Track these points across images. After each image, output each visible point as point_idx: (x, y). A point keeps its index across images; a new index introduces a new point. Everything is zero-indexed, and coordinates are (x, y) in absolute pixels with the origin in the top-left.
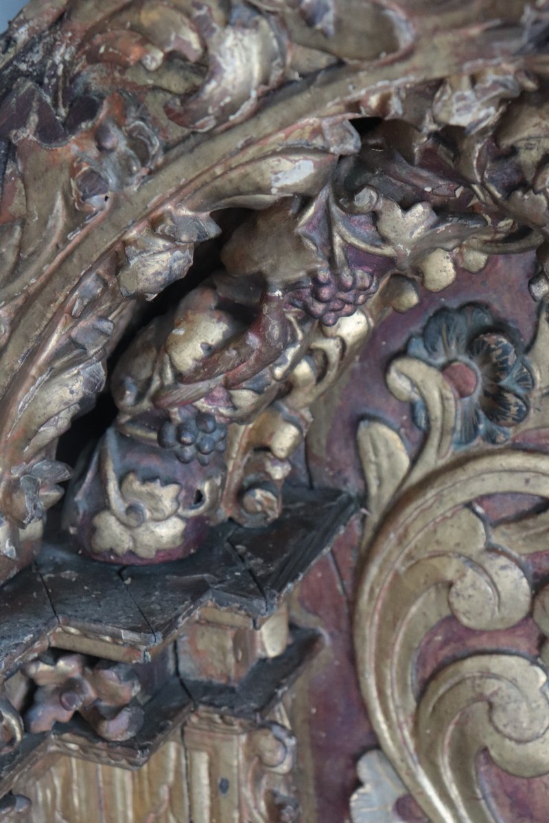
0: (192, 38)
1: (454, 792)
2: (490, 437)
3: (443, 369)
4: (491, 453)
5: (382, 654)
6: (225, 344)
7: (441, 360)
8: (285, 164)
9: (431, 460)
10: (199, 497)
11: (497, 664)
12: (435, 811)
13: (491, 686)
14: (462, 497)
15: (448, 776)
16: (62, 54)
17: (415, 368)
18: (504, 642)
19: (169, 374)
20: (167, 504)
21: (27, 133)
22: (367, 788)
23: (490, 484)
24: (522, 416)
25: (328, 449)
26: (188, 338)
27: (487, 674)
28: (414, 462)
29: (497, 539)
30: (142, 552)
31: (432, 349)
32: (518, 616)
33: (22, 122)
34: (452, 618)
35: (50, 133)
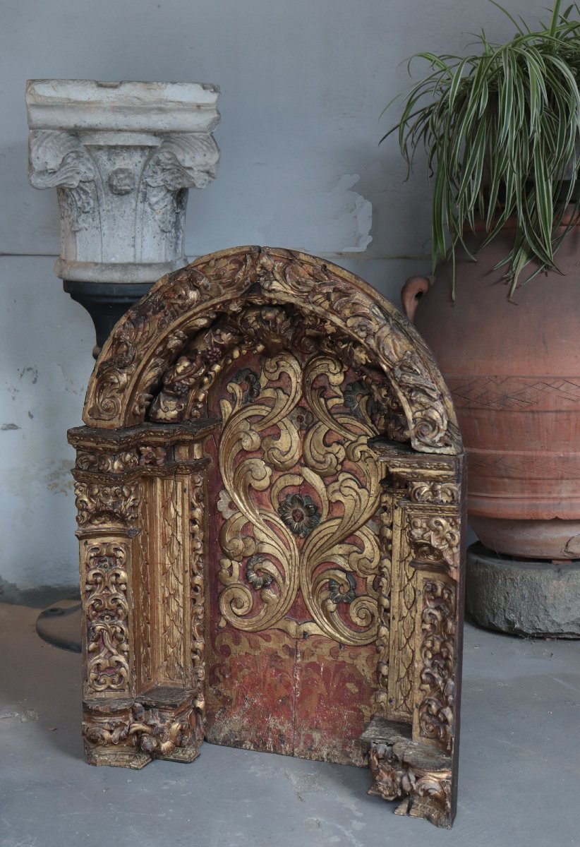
0: (184, 292)
1: (243, 498)
2: (251, 402)
3: (240, 385)
4: (251, 405)
5: (226, 461)
6: (188, 366)
7: (239, 383)
8: (201, 320)
9: (237, 408)
10: (181, 407)
11: (253, 461)
12: (239, 504)
13: (251, 466)
14: (244, 417)
15: (242, 494)
16: (159, 297)
17: (233, 385)
18: (255, 455)
19: (176, 374)
20: (174, 407)
21: (150, 313)
22: (222, 500)
23: (251, 413)
24: (258, 395)
25: (213, 408)
26: (180, 365)
27: (251, 463)
28: (233, 409)
29: (253, 428)
30: (168, 419)
31: (237, 380)
32: (258, 447)
33: (149, 311)
34: (243, 449)
35: (155, 313)
